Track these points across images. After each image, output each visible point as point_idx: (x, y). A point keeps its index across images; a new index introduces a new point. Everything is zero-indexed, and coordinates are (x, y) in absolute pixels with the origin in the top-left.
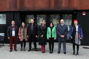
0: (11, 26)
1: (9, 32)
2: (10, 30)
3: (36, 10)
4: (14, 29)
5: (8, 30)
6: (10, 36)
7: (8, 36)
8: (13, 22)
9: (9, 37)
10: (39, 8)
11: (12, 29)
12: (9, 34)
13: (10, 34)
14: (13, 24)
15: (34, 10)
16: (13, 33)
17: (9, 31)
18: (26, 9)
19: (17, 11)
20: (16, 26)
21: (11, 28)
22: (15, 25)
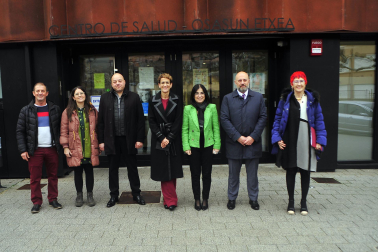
0: (30, 104)
1: (25, 133)
2: (26, 122)
3: (127, 33)
5: (20, 121)
6: (31, 146)
7: (21, 146)
8: (40, 89)
9: (27, 150)
10: (140, 28)
11: (36, 118)
12: (26, 141)
13: (29, 137)
14: (38, 98)
15: (116, 33)
17: (24, 125)
18: (84, 33)
19: (48, 39)
20: (51, 103)
21: (33, 115)
22: (48, 99)
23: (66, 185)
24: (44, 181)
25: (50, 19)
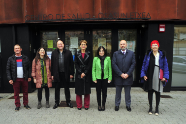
0: (13, 56)
1: (11, 70)
2: (11, 64)
3: (64, 20)
4: (19, 62)
5: (8, 64)
6: (14, 77)
7: (9, 77)
8: (17, 48)
9: (12, 79)
10: (71, 17)
11: (16, 62)
12: (11, 74)
13: (13, 72)
15: (59, 20)
16: (20, 71)
17: (10, 66)
18: (43, 19)
19: (24, 22)
20: (24, 55)
21: (14, 61)
23: (33, 97)
24: (21, 95)
25: (25, 12)
